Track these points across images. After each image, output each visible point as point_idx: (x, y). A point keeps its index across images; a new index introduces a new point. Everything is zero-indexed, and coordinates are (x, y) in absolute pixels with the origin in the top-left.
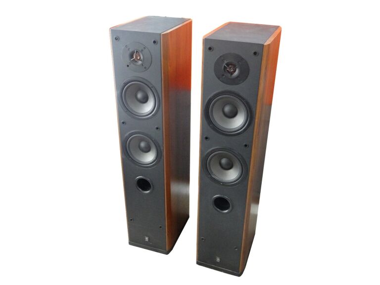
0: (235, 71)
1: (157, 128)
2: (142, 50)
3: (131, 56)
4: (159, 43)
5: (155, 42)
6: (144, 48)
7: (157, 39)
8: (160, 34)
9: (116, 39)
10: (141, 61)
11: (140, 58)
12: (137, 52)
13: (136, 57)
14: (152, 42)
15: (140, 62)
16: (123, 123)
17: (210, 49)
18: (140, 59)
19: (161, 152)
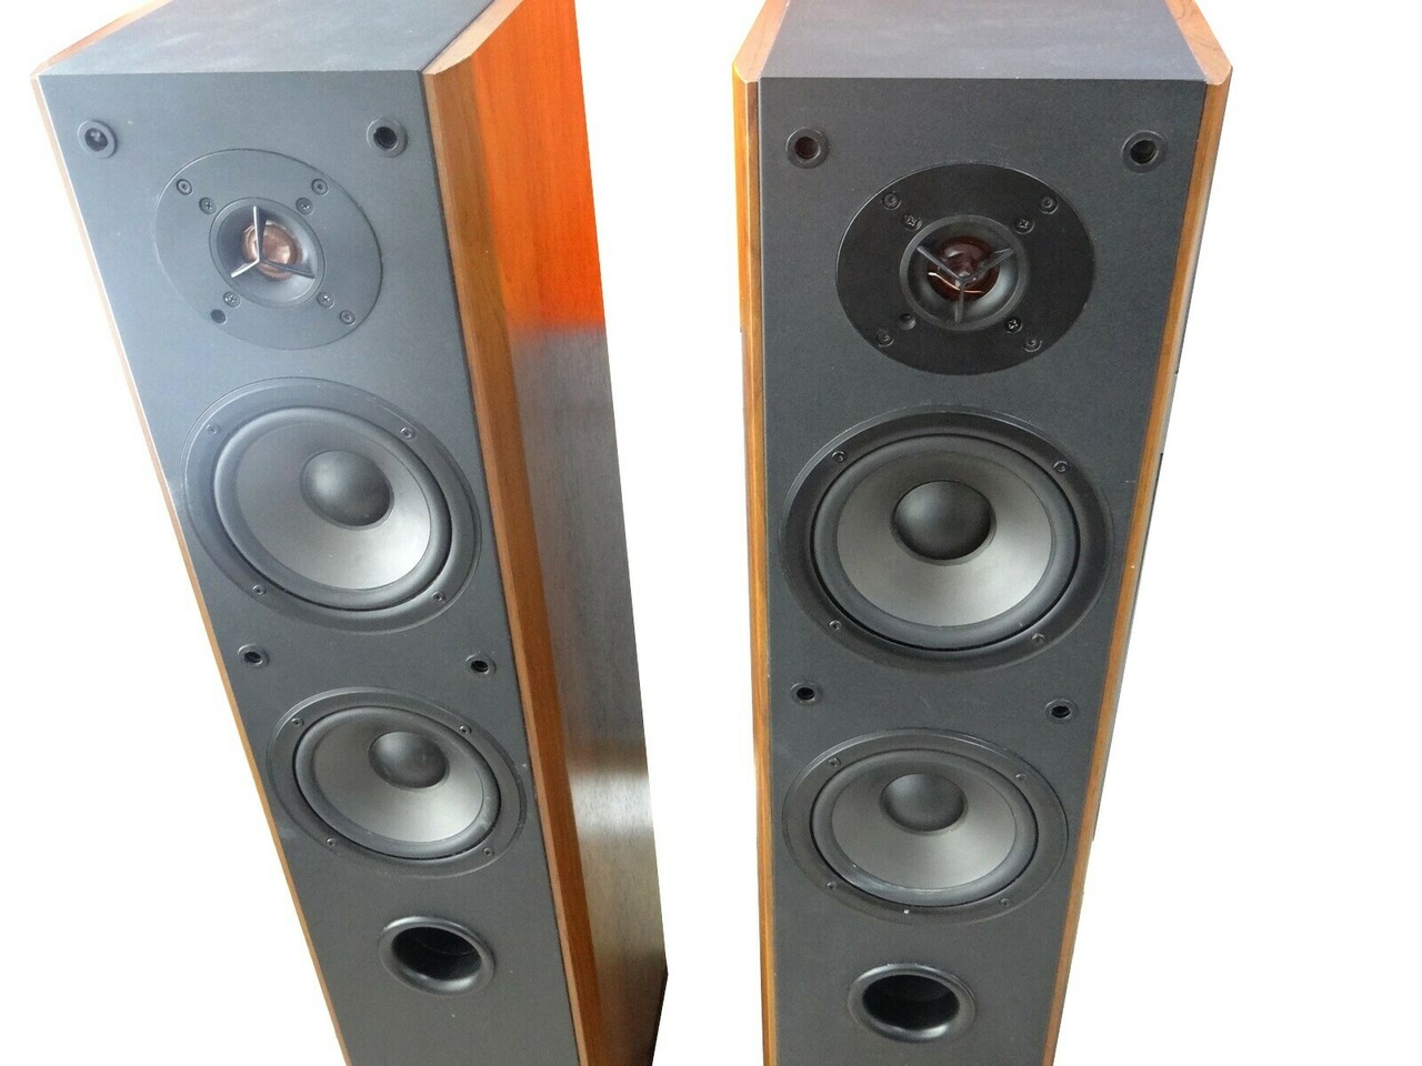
0: (987, 284)
1: (478, 666)
2: (302, 203)
3: (231, 246)
4: (418, 141)
5: (384, 137)
6: (316, 185)
7: (402, 114)
8: (420, 74)
9: (95, 142)
10: (308, 273)
11: (296, 253)
12: (263, 216)
13: (267, 251)
14: (369, 139)
15: (300, 286)
16: (252, 657)
17: (803, 147)
18: (295, 264)
19: (520, 787)
